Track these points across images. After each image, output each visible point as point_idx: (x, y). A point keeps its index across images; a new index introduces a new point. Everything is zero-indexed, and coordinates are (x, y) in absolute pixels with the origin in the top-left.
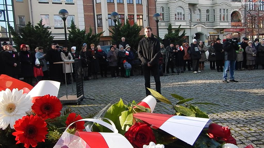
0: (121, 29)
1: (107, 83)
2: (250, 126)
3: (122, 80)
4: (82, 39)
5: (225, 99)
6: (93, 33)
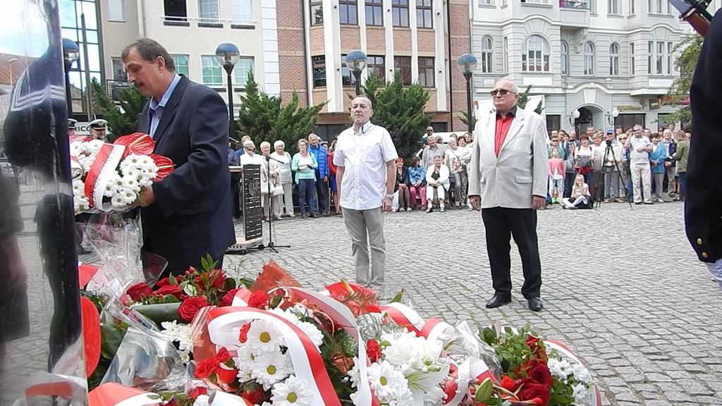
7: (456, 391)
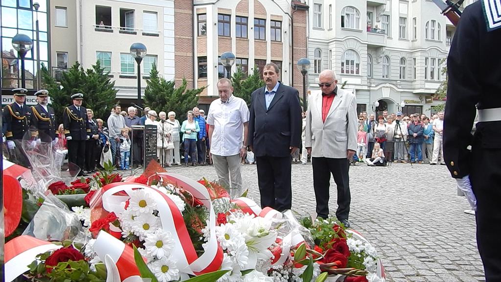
7: (281, 254)
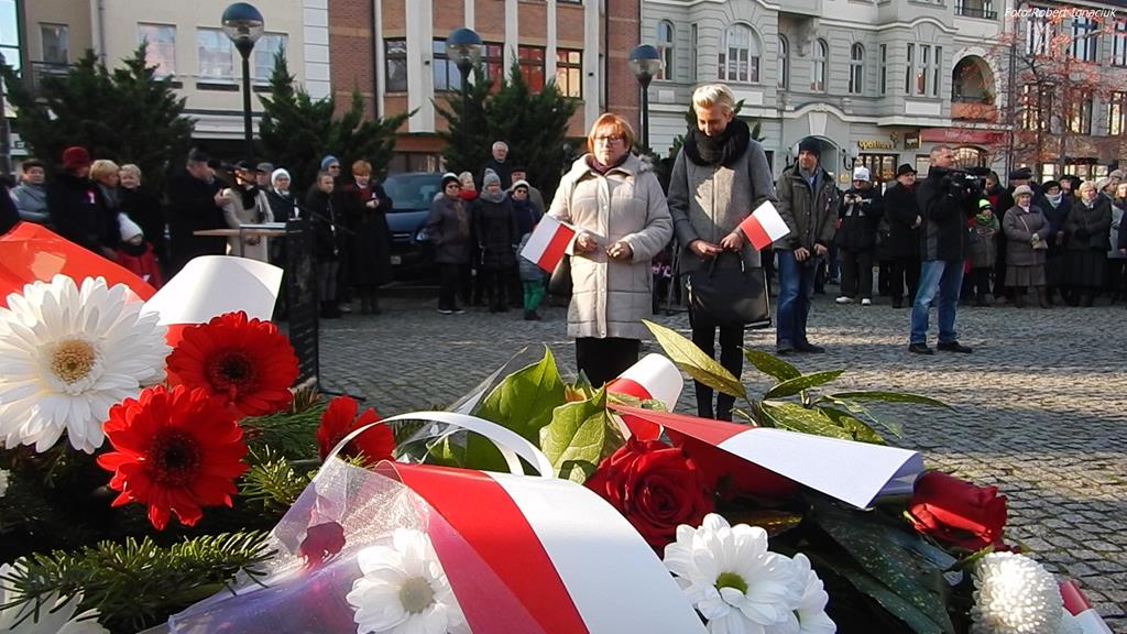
0: (489, 104)
1: (417, 334)
2: (1022, 535)
3: (484, 322)
4: (317, 137)
5: (916, 418)
6: (366, 116)
